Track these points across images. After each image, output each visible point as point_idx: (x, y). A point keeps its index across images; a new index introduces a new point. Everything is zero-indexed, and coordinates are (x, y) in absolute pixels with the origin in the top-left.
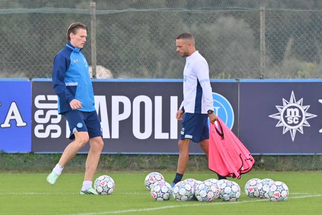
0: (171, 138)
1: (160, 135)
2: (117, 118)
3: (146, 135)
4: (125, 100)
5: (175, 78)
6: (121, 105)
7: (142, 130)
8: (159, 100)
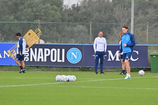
0: (62, 62)
1: (59, 61)
2: (46, 55)
3: (55, 61)
4: (49, 50)
5: (64, 43)
6: (47, 51)
7: (54, 59)
8: (59, 50)
